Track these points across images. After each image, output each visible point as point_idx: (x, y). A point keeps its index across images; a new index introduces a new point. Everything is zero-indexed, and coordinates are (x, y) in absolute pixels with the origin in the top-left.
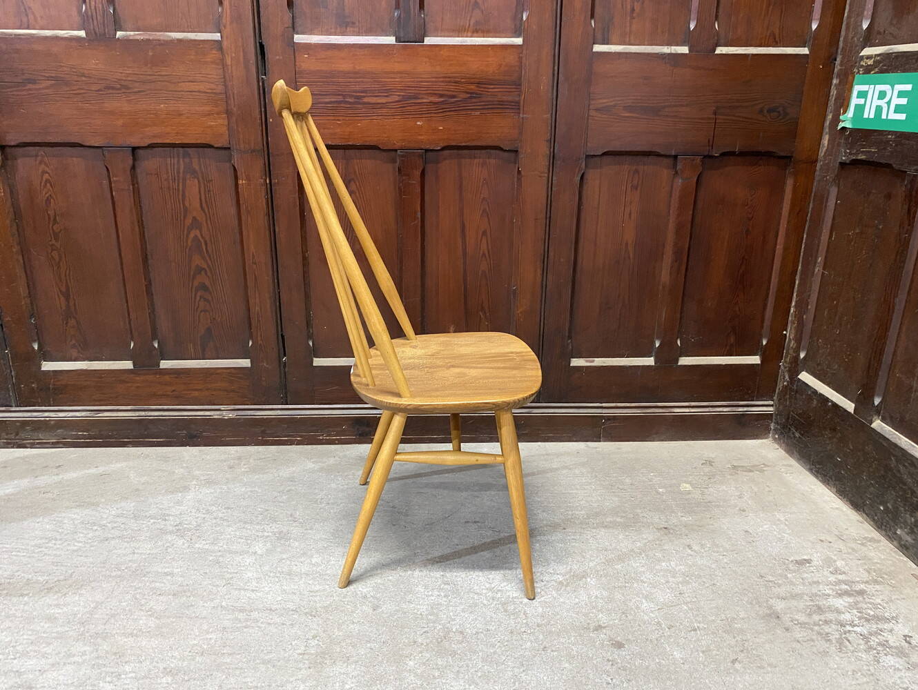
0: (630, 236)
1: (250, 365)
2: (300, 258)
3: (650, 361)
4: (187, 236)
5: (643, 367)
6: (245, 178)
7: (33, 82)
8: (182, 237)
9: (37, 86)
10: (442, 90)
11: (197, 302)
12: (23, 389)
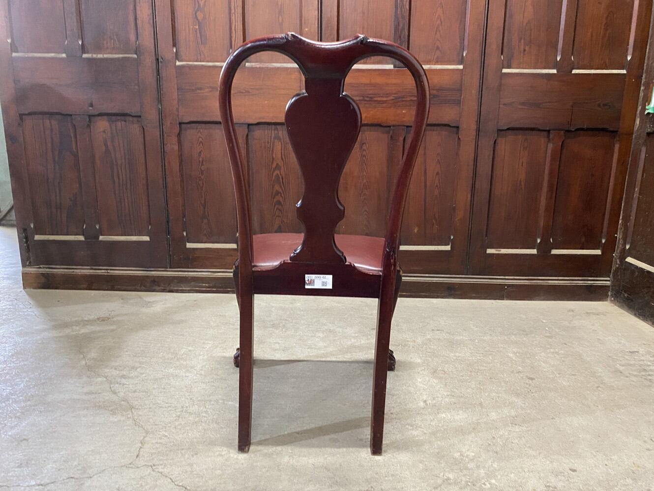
0: (522, 176)
3: (534, 251)
5: (530, 254)
8: (270, 174)
9: (202, 91)
11: (275, 210)
12: (175, 258)
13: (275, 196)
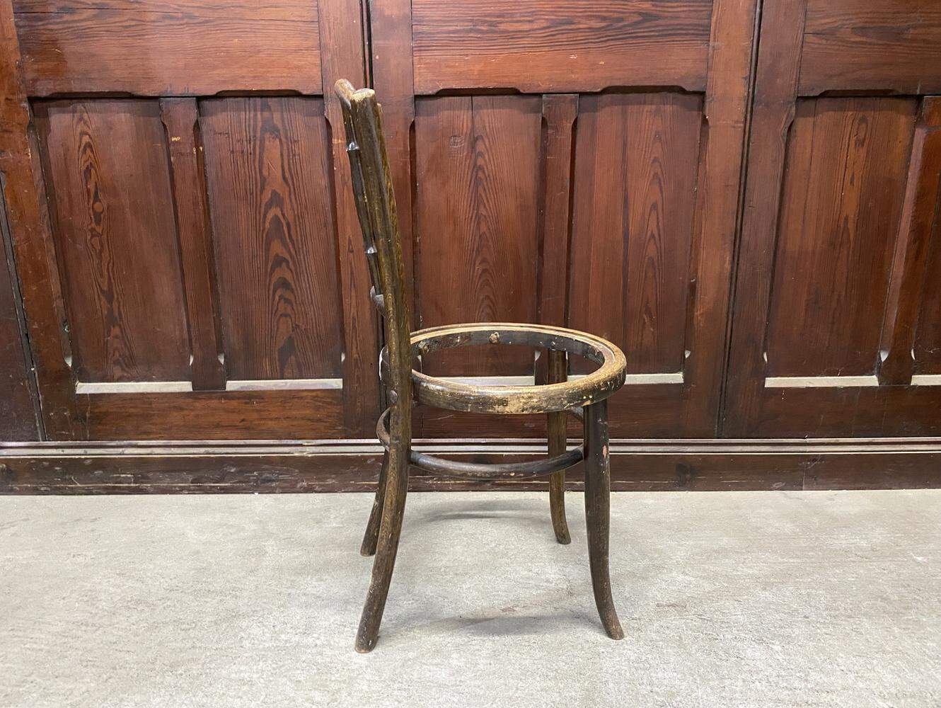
0: (851, 210)
1: (341, 387)
2: (409, 242)
3: (872, 381)
4: (265, 216)
5: (862, 387)
6: (341, 136)
7: (71, 11)
8: (258, 218)
9: (76, 17)
10: (605, 11)
11: (276, 303)
12: (52, 418)
13: (273, 270)
